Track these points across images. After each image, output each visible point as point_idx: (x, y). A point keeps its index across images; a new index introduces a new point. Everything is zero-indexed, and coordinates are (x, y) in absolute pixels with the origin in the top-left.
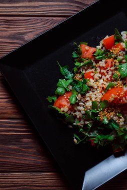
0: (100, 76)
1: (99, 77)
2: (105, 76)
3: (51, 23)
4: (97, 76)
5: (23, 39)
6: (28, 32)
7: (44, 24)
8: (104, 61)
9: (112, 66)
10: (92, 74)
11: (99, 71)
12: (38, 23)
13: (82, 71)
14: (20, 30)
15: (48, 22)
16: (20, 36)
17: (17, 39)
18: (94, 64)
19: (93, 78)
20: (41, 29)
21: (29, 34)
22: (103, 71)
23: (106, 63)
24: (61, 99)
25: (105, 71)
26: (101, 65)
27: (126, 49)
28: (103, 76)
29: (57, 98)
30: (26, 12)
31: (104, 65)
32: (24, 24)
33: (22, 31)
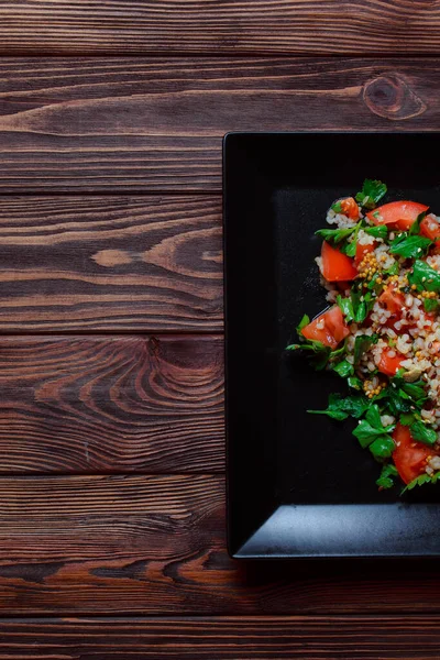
0: (406, 337)
1: (408, 342)
2: (415, 326)
3: (108, 354)
4: (402, 344)
5: (30, 399)
6: (44, 379)
7: (88, 357)
8: (377, 308)
9: (403, 300)
10: (392, 354)
11: (391, 333)
12: (73, 352)
13: (365, 371)
14: (22, 373)
15: (98, 351)
16: (23, 389)
17: (15, 399)
18: (369, 332)
19: (403, 357)
20: (78, 371)
21: (45, 385)
22: (398, 325)
23: (384, 306)
24: (403, 457)
25: (403, 322)
26: (383, 321)
27: (378, 240)
28: (412, 331)
29: (394, 465)
30: (38, 322)
31: (388, 314)
32: (33, 356)
33: (28, 377)
